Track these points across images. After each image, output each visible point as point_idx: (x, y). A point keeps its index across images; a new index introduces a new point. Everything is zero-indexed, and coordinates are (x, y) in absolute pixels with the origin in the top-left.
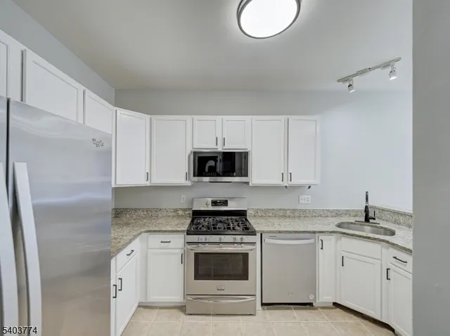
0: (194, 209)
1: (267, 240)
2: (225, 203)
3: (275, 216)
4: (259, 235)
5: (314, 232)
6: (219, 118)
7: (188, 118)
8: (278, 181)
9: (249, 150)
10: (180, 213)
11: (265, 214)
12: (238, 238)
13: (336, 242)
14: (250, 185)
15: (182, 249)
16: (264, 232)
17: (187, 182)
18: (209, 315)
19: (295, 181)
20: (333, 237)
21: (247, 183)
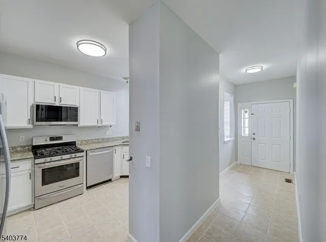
0: (34, 144)
1: (90, 154)
2: (60, 138)
3: (93, 143)
4: (85, 152)
5: (112, 146)
6: (57, 84)
7: (31, 81)
8: (95, 124)
9: (78, 106)
10: (19, 149)
11: (87, 142)
12: (73, 155)
13: (121, 149)
14: (79, 126)
15: (30, 170)
16: (88, 150)
17: (29, 125)
18: (54, 204)
19: (104, 123)
20: (120, 147)
21: (77, 125)
